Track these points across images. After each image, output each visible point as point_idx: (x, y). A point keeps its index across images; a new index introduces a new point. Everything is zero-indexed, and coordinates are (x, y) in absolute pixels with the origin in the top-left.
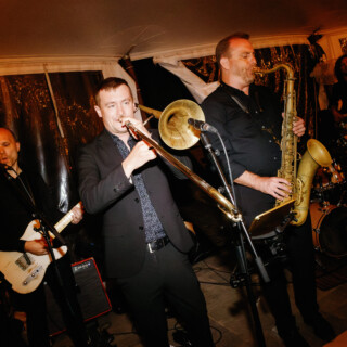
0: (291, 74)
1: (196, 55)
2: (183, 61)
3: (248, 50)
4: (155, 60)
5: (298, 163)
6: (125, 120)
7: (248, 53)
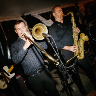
0: (73, 15)
1: (43, 12)
2: (40, 14)
3: (60, 10)
4: (32, 15)
5: (79, 41)
6: (23, 33)
7: (60, 11)
